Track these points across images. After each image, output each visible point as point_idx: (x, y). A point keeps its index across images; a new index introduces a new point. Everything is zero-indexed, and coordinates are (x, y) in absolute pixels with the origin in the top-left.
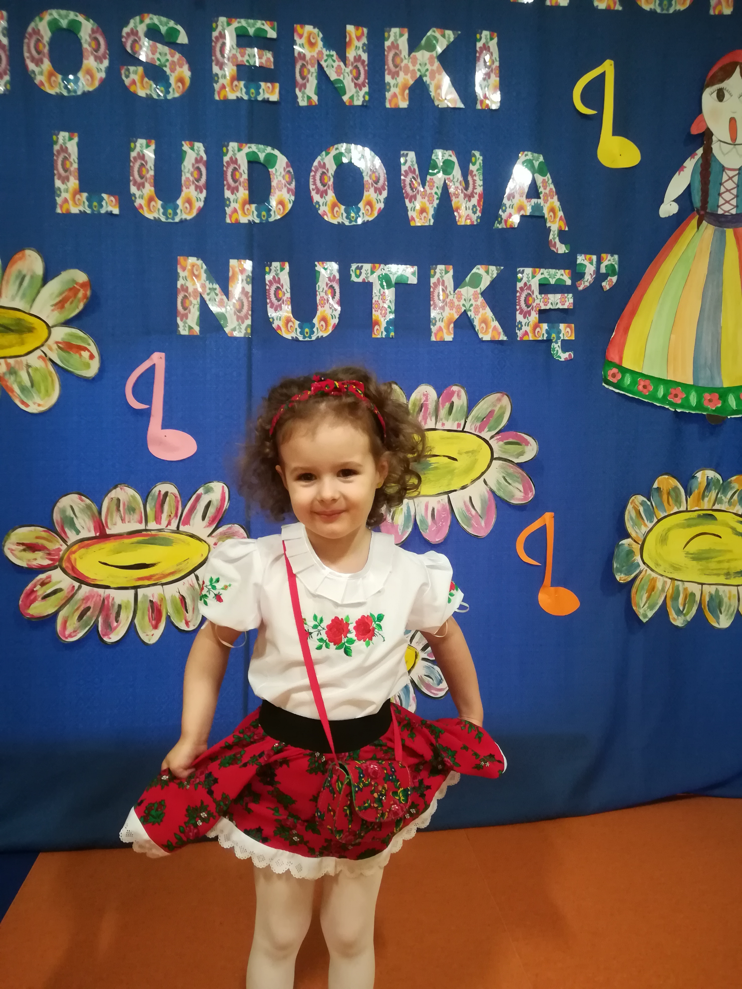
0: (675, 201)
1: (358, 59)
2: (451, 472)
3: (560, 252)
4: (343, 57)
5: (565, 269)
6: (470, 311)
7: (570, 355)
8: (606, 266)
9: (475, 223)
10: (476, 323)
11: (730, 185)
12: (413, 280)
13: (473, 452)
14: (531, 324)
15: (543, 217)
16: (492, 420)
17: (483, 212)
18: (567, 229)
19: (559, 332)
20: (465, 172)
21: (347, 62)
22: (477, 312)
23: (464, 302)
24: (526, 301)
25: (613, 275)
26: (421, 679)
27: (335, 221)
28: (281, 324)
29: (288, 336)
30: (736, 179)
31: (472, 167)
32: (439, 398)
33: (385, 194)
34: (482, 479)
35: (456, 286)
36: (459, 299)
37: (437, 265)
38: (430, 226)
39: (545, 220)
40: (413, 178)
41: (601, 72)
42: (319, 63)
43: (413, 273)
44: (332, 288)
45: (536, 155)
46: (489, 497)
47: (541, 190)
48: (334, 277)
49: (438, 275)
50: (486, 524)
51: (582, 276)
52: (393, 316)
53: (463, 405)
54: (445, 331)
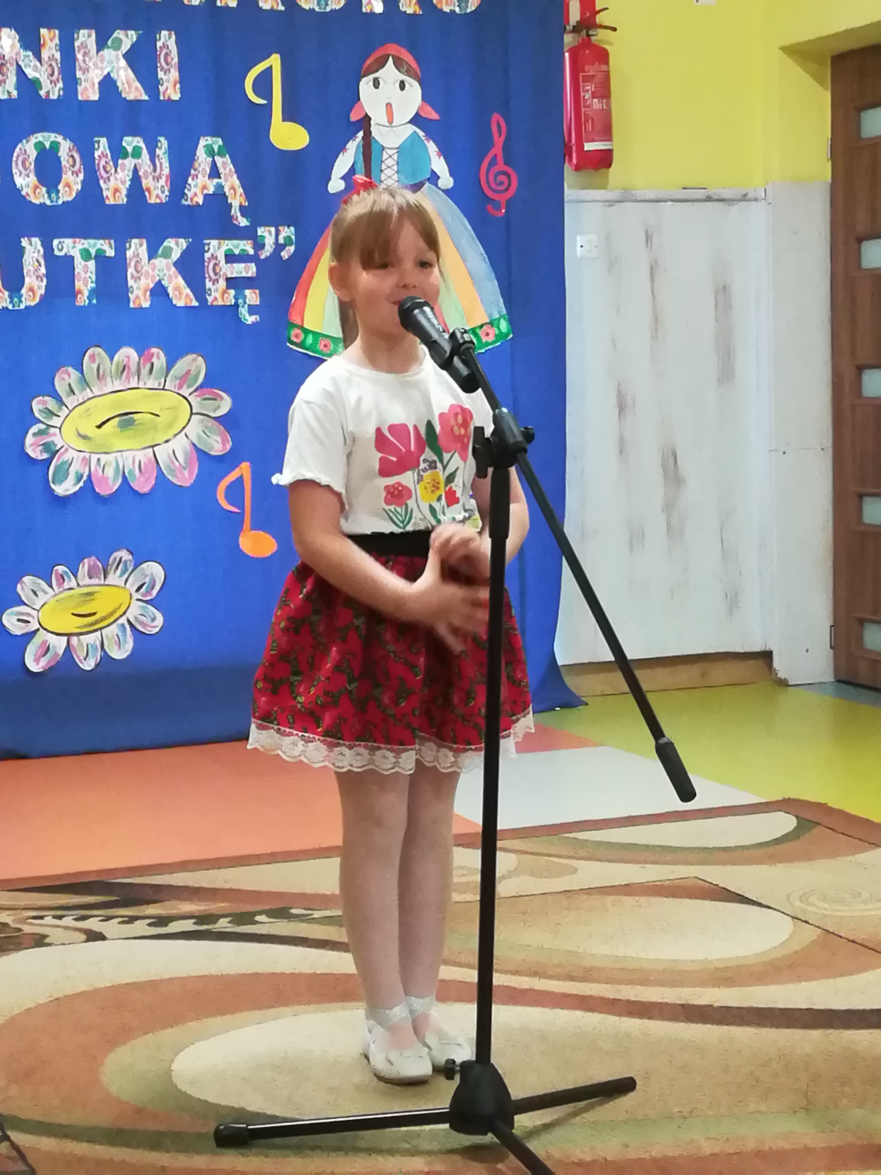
0: (343, 178)
1: (52, 58)
2: (155, 428)
3: (242, 225)
4: (38, 57)
5: (248, 239)
6: (163, 279)
7: (256, 318)
8: (284, 238)
9: (164, 201)
10: (170, 291)
11: (390, 162)
12: (110, 253)
13: (173, 408)
14: (220, 290)
15: (225, 194)
16: (189, 379)
17: (170, 191)
18: (247, 204)
19: (245, 297)
20: (153, 157)
21: (42, 62)
22: (170, 281)
23: (157, 272)
24: (214, 270)
25: (291, 245)
26: (136, 619)
27: (37, 202)
30: (395, 157)
31: (158, 151)
32: (140, 359)
33: (81, 176)
34: (183, 433)
35: (150, 258)
36: (154, 269)
37: (131, 238)
38: (123, 205)
39: (227, 198)
40: (106, 162)
41: (268, 66)
42: (17, 63)
43: (111, 248)
44: (37, 261)
45: (214, 139)
46: (191, 450)
47: (221, 170)
48: (39, 251)
49: (133, 248)
50: (189, 475)
51: (263, 246)
52: (94, 285)
53: (162, 365)
54: (142, 298)
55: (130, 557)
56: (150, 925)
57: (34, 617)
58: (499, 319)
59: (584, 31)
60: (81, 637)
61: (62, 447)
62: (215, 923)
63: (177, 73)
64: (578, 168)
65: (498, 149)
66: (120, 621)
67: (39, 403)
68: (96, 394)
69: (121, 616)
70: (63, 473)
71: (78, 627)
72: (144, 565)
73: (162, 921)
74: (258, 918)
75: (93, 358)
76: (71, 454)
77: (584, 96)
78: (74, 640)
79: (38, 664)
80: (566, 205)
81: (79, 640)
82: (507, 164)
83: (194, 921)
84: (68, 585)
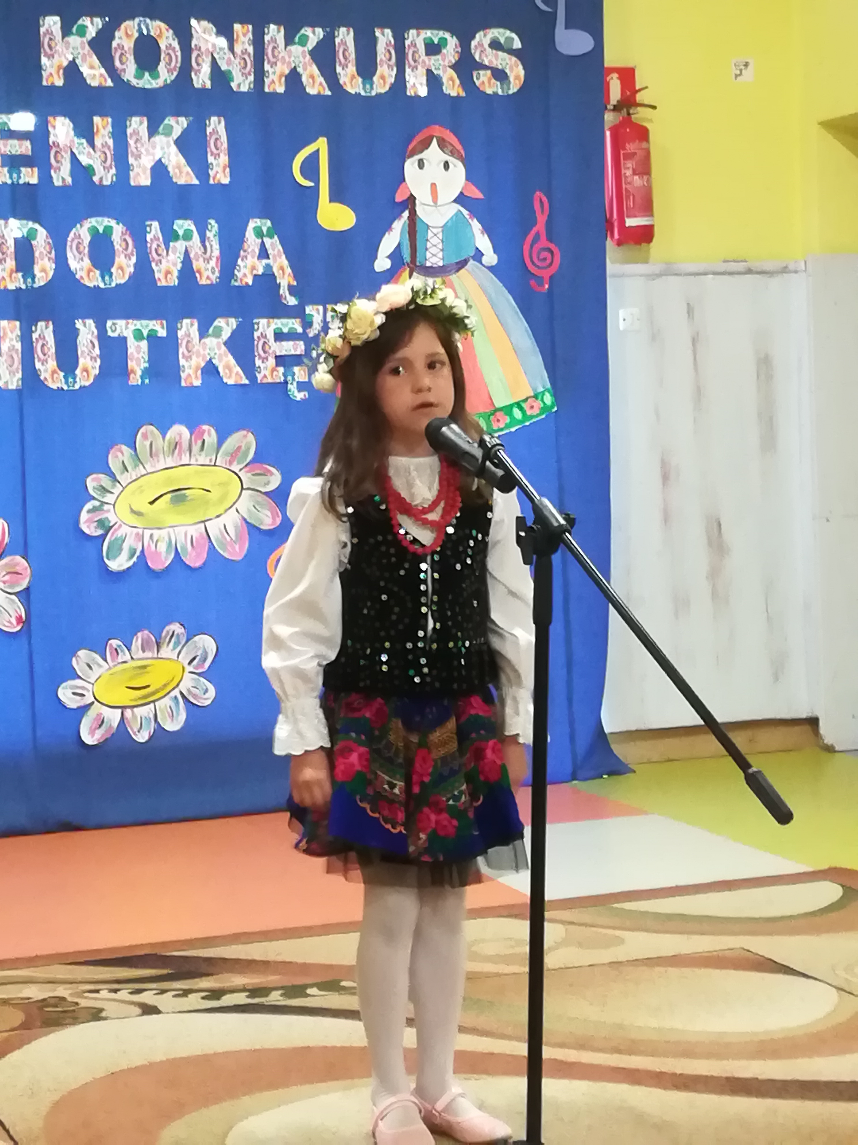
0: (389, 257)
1: (105, 145)
2: (206, 503)
3: (290, 304)
4: (92, 144)
5: (295, 317)
6: (214, 358)
7: (305, 395)
9: (215, 282)
10: (220, 369)
11: (435, 241)
12: (162, 333)
13: (224, 484)
14: (270, 368)
15: (273, 275)
16: (240, 454)
17: (221, 272)
18: (295, 283)
19: (294, 374)
20: (203, 240)
21: (96, 149)
22: (220, 360)
23: (208, 351)
24: (263, 348)
26: (189, 691)
27: (91, 285)
28: (48, 375)
29: (54, 386)
30: (440, 236)
31: (208, 234)
32: (191, 436)
33: (134, 259)
34: (234, 508)
35: (201, 337)
36: (204, 349)
37: (183, 319)
38: (174, 286)
39: (275, 277)
40: (158, 246)
41: (316, 149)
42: (71, 149)
43: (163, 328)
44: (92, 342)
45: (264, 221)
46: (242, 524)
47: (270, 251)
48: (93, 333)
49: (184, 329)
50: (240, 548)
51: (310, 325)
52: (147, 365)
53: (214, 440)
54: (193, 376)
55: (183, 630)
56: (203, 998)
57: (88, 691)
58: (543, 393)
59: (625, 110)
60: (135, 709)
61: (116, 523)
62: (267, 995)
63: (227, 157)
64: (619, 243)
65: (540, 226)
66: (173, 694)
67: (93, 480)
68: (149, 471)
69: (174, 689)
70: (116, 548)
71: (131, 700)
72: (196, 638)
73: (216, 994)
74: (309, 991)
75: (145, 436)
76: (124, 530)
77: (625, 174)
78: (128, 713)
79: (93, 736)
80: (608, 280)
81: (133, 712)
82: (550, 239)
83: (247, 994)
84: (122, 658)
